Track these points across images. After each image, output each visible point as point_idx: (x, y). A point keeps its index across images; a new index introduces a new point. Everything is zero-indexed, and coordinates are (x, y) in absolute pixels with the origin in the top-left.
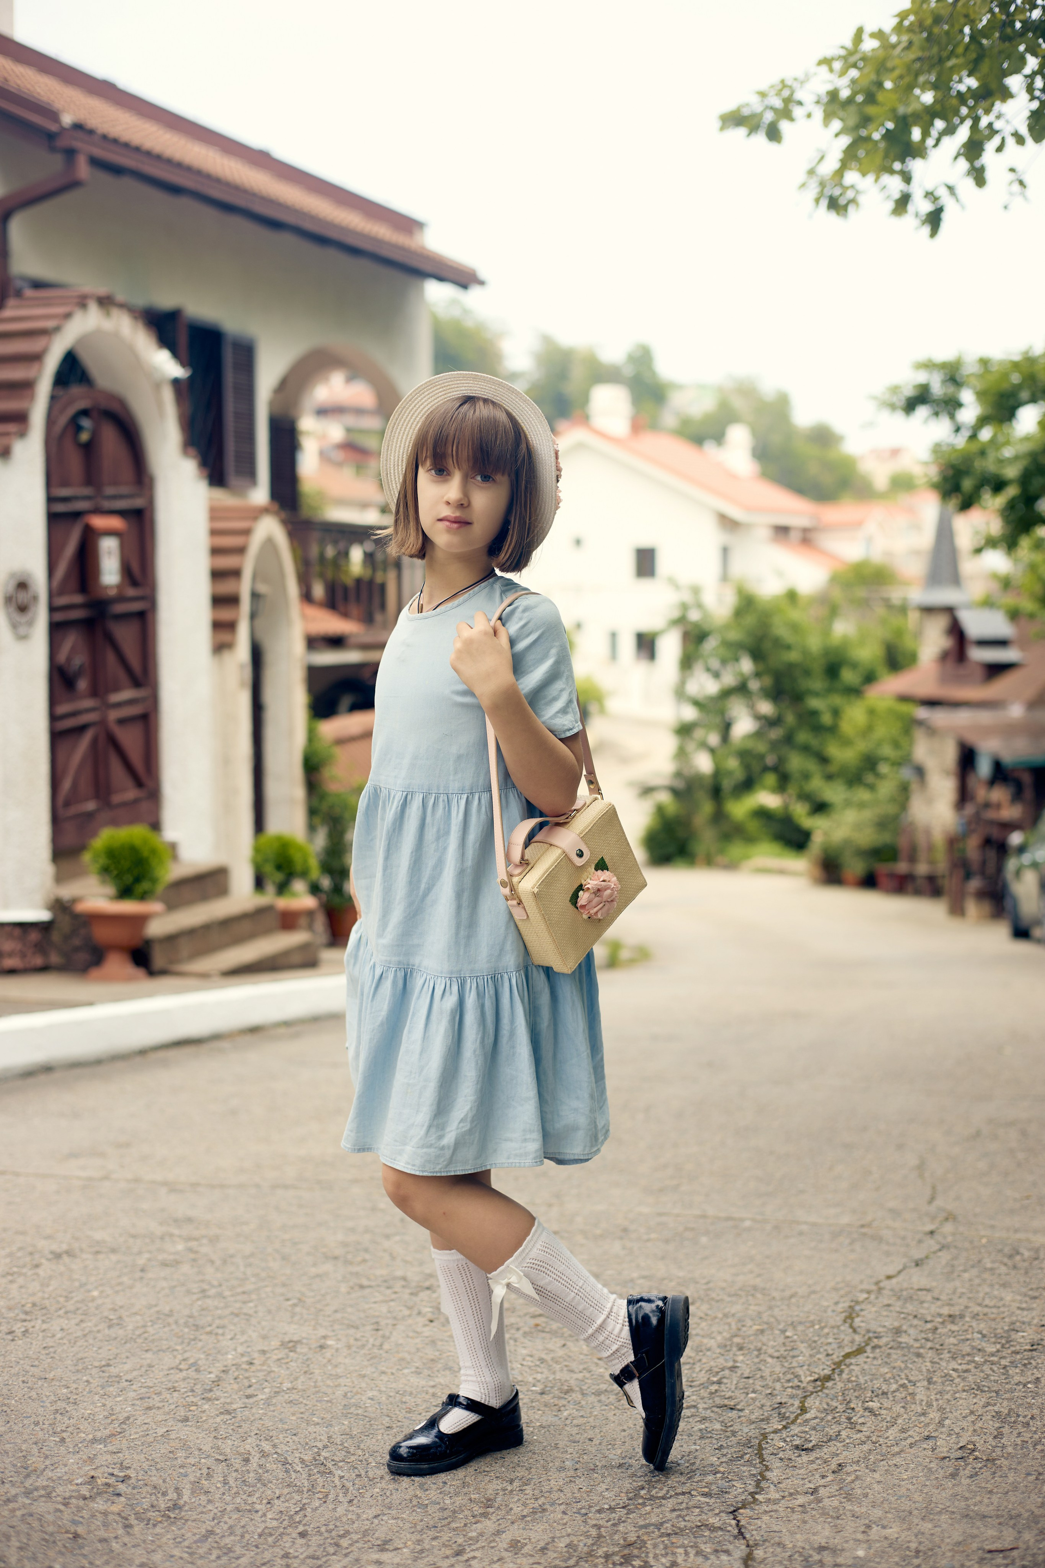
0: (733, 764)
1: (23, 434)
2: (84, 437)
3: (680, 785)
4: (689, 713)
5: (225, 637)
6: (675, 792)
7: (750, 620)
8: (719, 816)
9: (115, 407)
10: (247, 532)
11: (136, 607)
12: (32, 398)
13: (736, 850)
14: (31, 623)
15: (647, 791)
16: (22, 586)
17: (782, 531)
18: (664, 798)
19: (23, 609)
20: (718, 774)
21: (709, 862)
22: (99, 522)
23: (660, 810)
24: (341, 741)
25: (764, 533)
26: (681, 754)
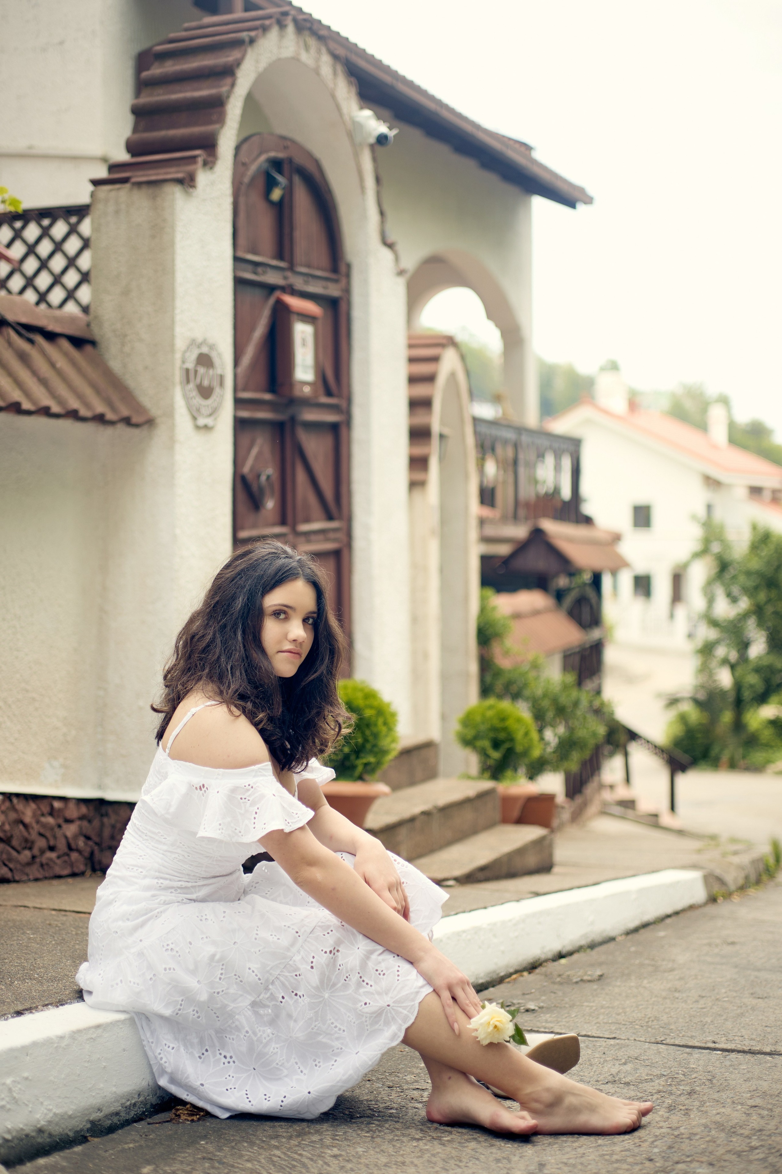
0: (753, 679)
1: (209, 163)
2: (276, 194)
3: (701, 696)
4: (712, 634)
5: (418, 476)
6: (697, 702)
7: (766, 552)
8: (738, 725)
9: (311, 167)
10: (435, 359)
11: (331, 418)
12: (221, 120)
13: (758, 756)
14: (214, 412)
15: (673, 702)
16: (205, 360)
17: (756, 491)
18: (687, 707)
19: (206, 392)
20: (738, 686)
21: (733, 766)
22: (294, 302)
23: (683, 718)
24: (517, 616)
25: (741, 492)
26: (705, 669)
